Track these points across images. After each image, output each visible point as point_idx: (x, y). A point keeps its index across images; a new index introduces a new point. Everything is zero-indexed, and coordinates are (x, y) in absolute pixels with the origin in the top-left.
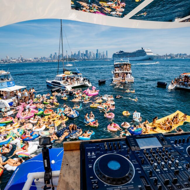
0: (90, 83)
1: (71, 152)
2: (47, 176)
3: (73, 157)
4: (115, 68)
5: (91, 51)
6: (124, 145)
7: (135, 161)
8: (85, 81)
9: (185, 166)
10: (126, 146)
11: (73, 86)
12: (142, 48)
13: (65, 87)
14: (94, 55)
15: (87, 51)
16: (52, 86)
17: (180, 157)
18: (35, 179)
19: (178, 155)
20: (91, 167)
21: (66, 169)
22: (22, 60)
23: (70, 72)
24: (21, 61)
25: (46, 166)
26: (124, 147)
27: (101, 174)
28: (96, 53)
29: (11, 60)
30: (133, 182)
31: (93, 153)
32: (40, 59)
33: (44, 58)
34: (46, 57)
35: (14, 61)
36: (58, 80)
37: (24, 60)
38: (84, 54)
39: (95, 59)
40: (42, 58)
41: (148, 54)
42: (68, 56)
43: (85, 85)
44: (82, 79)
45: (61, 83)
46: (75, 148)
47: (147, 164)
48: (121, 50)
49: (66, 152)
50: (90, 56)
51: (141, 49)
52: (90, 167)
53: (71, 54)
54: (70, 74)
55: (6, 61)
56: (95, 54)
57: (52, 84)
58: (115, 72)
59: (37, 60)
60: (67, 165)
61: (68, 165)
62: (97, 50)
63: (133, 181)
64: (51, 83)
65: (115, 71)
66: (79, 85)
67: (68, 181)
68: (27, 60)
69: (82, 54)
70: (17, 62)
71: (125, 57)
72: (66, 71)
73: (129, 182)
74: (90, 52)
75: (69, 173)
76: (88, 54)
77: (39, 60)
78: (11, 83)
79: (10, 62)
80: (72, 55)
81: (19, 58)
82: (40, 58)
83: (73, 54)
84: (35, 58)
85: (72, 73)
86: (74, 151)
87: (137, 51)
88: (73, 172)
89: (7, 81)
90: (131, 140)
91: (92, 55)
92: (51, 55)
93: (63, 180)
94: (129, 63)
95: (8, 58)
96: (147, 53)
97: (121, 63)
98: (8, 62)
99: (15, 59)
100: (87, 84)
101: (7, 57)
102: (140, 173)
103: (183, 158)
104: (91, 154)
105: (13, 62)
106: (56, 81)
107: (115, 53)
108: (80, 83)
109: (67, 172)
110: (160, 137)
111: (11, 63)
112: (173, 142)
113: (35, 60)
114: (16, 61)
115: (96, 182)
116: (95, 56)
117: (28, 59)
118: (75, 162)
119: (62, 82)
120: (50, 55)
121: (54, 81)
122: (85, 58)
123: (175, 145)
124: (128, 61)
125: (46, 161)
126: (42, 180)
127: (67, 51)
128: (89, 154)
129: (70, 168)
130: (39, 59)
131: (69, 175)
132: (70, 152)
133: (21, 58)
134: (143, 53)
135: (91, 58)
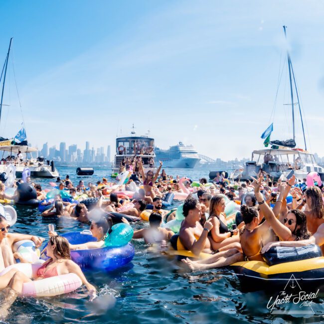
0: (56, 171)
14: (78, 154)
15: (62, 145)
28: (85, 148)
38: (57, 151)
39: (81, 163)
50: (69, 156)
56: (82, 152)
62: (87, 144)
69: (51, 150)
74: (70, 147)
76: (67, 151)
91: (75, 154)
100: (48, 172)
116: (82, 156)
122: (57, 159)
135: (72, 160)
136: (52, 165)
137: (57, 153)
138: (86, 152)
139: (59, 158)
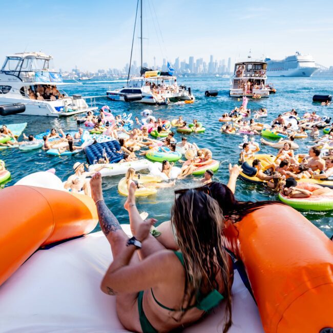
14: (204, 66)
15: (191, 59)
22: (78, 75)
32: (108, 72)
33: (114, 70)
34: (118, 69)
35: (65, 75)
37: (81, 75)
40: (111, 71)
45: (142, 90)
50: (197, 68)
53: (162, 64)
56: (207, 64)
59: (102, 74)
62: (211, 57)
68: (85, 74)
69: (182, 63)
70: (69, 77)
74: (198, 61)
76: (194, 64)
77: (106, 74)
80: (163, 66)
82: (108, 70)
84: (99, 71)
91: (202, 67)
92: (127, 65)
99: (66, 72)
100: (187, 96)
113: (99, 74)
114: (69, 75)
116: (207, 68)
120: (125, 66)
122: (187, 71)
127: (155, 58)
130: (106, 72)
133: (77, 70)
135: (199, 72)
136: (189, 91)
137: (187, 66)
138: (210, 64)
139: (188, 70)
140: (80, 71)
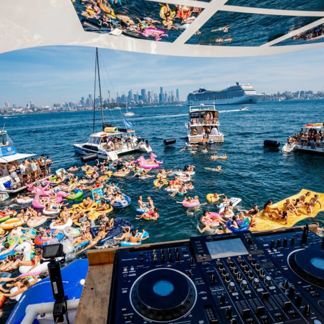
0: (149, 147)
1: (101, 266)
2: (58, 308)
3: (104, 274)
4: (192, 119)
5: (150, 91)
6: (186, 253)
7: (199, 280)
8: (140, 143)
9: (280, 285)
10: (188, 255)
11: (120, 152)
12: (238, 84)
13: (106, 155)
14: (155, 97)
15: (143, 91)
16: (84, 153)
17: (275, 271)
18: (38, 314)
19: (272, 268)
20: (126, 292)
21: (90, 297)
22: (33, 109)
23: (114, 128)
24: (31, 111)
25: (56, 292)
26: (185, 256)
27: (139, 303)
28: (160, 93)
29: (14, 109)
30: (191, 316)
31: (132, 269)
32: (64, 106)
33: (70, 103)
34: (74, 103)
35: (19, 110)
36: (94, 142)
37: (36, 109)
38: (139, 96)
39: (158, 105)
40: (67, 105)
41: (247, 93)
42: (112, 99)
43: (141, 149)
44: (135, 139)
45: (99, 148)
46: (107, 260)
47: (219, 284)
48: (202, 88)
49: (92, 267)
50: (149, 99)
51: (236, 85)
52: (124, 292)
54: (114, 131)
55: (5, 112)
56: (158, 95)
57: (83, 150)
58: (191, 126)
59: (57, 108)
60: (92, 289)
61: (94, 290)
62: (161, 89)
63: (191, 314)
64: (82, 148)
65: (192, 123)
66: (130, 149)
67: (91, 315)
68: (40, 109)
69: (134, 95)
70: (24, 112)
71: (208, 99)
72: (108, 126)
73: (185, 316)
74: (149, 93)
75: (94, 302)
76: (146, 95)
77: (61, 108)
78: (8, 149)
79: (11, 113)
80: (118, 98)
81: (27, 106)
82: (64, 104)
83: (120, 96)
84: (55, 105)
85: (117, 131)
86: (105, 265)
87: (228, 89)
88: (100, 301)
89: (3, 145)
90: (198, 244)
91: (153, 98)
92: (83, 99)
93: (83, 314)
94: (215, 110)
95: (9, 106)
96: (245, 92)
97: (201, 110)
98: (8, 114)
99: (20, 108)
100: (144, 149)
101: (6, 104)
102: (204, 300)
103: (280, 272)
104: (129, 270)
105: (17, 112)
106: (90, 144)
107: (192, 92)
108: (133, 146)
109: (91, 301)
110: (246, 237)
111: (14, 114)
112: (267, 245)
113: (55, 108)
114: (23, 110)
115: (131, 317)
116: (158, 99)
117: (43, 107)
118: (105, 284)
119: (100, 146)
120: (81, 99)
121: (87, 144)
122: (140, 102)
123: (269, 251)
124: (213, 107)
125: (55, 283)
126: (50, 316)
127: (109, 92)
128: (125, 270)
129: (97, 294)
130: (61, 106)
131: (94, 306)
132: (98, 266)
133: (31, 105)
134: (239, 91)
135: (151, 102)
136: (147, 142)
137: (140, 98)
138: (161, 95)
140: (35, 106)
